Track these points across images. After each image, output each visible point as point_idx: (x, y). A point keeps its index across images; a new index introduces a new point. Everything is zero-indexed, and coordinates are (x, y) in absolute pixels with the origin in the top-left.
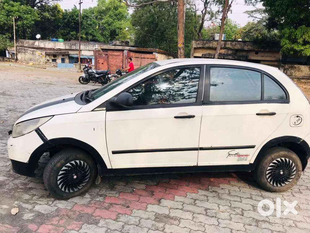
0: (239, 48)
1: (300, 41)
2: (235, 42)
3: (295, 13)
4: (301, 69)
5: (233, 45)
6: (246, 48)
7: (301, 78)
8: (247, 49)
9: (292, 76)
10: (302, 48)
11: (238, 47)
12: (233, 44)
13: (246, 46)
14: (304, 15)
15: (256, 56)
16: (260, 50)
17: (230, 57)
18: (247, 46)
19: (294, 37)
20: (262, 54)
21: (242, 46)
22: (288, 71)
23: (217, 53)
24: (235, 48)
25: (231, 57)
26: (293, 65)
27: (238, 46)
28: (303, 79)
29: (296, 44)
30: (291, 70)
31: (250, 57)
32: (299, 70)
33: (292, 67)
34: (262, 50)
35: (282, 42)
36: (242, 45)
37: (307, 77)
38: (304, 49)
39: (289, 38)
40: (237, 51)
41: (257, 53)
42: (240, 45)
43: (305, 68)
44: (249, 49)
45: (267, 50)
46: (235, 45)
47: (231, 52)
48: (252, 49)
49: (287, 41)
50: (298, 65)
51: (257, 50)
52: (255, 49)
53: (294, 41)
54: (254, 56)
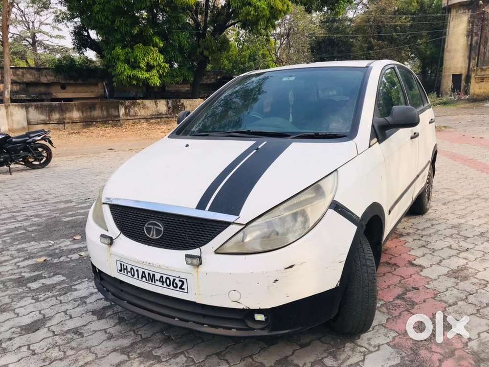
0: (32, 80)
1: (143, 65)
2: (20, 70)
3: (126, 25)
4: (146, 106)
5: (18, 75)
6: (44, 80)
7: (148, 117)
8: (46, 82)
9: (137, 116)
10: (148, 75)
11: (29, 78)
12: (18, 72)
13: (43, 77)
14: (138, 30)
15: (63, 92)
16: (68, 81)
17: (21, 96)
18: (45, 76)
19: (133, 60)
20: (73, 89)
21: (37, 76)
22: (130, 109)
23: (8, 88)
24: (24, 81)
25: (24, 96)
26: (135, 101)
27: (29, 76)
28: (152, 118)
29: (137, 69)
30: (134, 107)
31: (54, 94)
32: (144, 107)
33: (134, 104)
34: (72, 82)
35: (119, 67)
36: (34, 75)
37: (155, 115)
38: (151, 77)
39: (127, 61)
40: (29, 84)
41: (63, 87)
42: (31, 74)
43: (151, 103)
44: (49, 81)
45: (80, 81)
46: (23, 76)
47: (18, 87)
48: (56, 81)
49: (126, 66)
50: (142, 100)
51: (63, 82)
52: (60, 81)
53: (135, 66)
54: (61, 93)
